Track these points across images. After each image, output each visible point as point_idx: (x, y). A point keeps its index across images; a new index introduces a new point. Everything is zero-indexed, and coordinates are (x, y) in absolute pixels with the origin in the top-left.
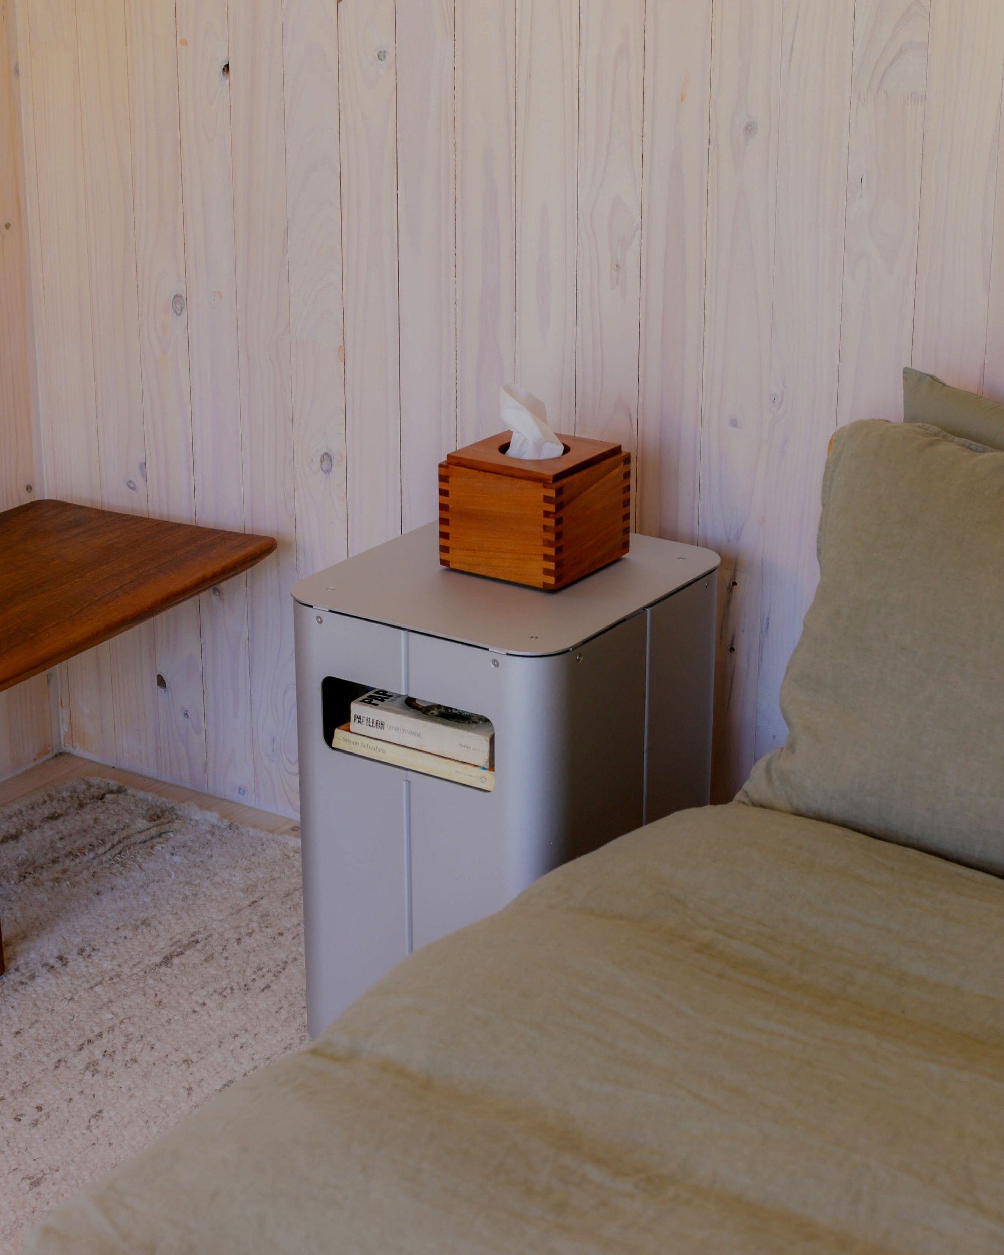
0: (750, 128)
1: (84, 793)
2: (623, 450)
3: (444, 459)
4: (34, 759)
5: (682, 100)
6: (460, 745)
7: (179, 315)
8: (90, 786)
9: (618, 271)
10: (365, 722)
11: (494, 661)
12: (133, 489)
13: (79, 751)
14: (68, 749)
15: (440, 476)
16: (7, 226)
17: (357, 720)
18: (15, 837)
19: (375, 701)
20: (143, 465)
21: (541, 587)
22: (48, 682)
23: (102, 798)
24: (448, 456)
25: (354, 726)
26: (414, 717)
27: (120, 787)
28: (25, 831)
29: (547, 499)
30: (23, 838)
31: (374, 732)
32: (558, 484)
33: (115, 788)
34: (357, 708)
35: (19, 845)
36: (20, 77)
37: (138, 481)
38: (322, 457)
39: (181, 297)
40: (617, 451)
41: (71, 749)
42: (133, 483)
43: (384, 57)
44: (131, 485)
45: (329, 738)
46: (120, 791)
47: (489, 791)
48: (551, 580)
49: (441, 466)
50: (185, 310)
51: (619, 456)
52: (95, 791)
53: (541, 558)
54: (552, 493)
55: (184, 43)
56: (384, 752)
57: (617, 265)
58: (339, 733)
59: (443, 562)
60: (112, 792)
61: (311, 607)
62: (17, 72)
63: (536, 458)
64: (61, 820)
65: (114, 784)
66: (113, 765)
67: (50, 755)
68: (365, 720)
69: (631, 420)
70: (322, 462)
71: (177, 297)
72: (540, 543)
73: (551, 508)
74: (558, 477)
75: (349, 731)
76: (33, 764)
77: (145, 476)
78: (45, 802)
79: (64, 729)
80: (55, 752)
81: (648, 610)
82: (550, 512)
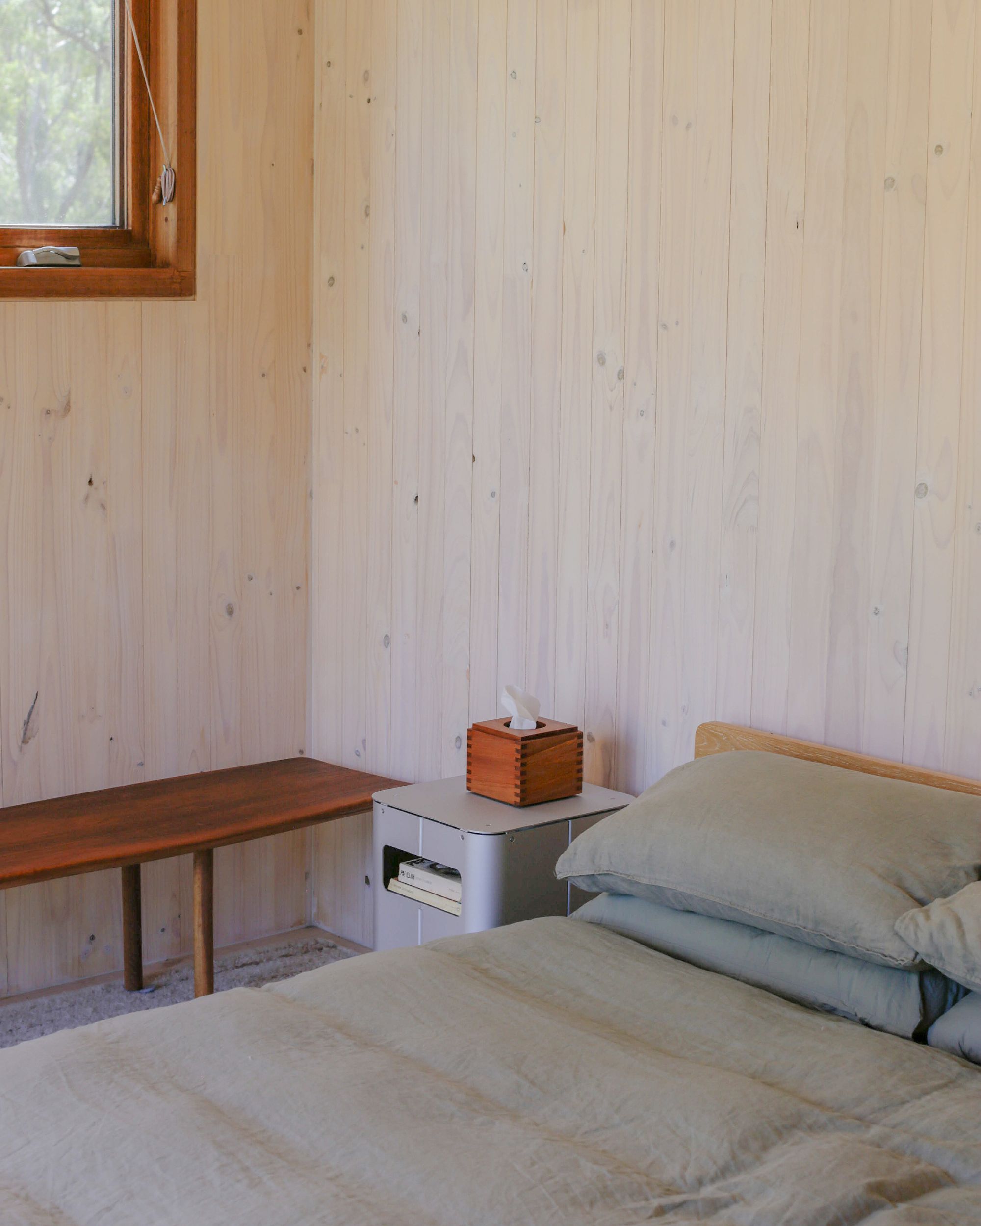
0: (672, 544)
1: (312, 946)
2: (578, 729)
3: (471, 727)
4: (292, 927)
5: (640, 526)
6: (450, 889)
7: (387, 647)
8: (317, 942)
9: (607, 628)
10: (406, 875)
11: (462, 836)
12: (358, 755)
13: (321, 926)
14: (316, 924)
15: (468, 736)
16: (298, 588)
17: (402, 874)
18: (257, 963)
19: (413, 864)
20: (364, 741)
21: (513, 803)
22: (306, 878)
23: (320, 950)
24: (474, 725)
25: (400, 877)
26: (430, 873)
27: (334, 945)
28: (265, 961)
29: (517, 750)
30: (262, 964)
31: (409, 881)
32: (525, 742)
33: (331, 945)
34: (403, 867)
35: (258, 967)
36: (313, 499)
37: (361, 751)
38: (457, 739)
39: (388, 636)
40: (575, 729)
41: (318, 924)
42: (359, 752)
43: (494, 495)
44: (358, 753)
45: (386, 884)
46: (334, 947)
47: (458, 916)
48: (518, 800)
49: (468, 730)
50: (390, 644)
51: (575, 733)
52: (318, 946)
53: (513, 786)
54: (519, 747)
55: (396, 482)
56: (412, 892)
57: (607, 625)
58: (392, 881)
59: (469, 788)
60: (328, 947)
61: (380, 803)
62: (311, 495)
63: (520, 729)
64: (289, 958)
65: (331, 942)
66: (339, 935)
67: (304, 926)
68: (406, 873)
69: (612, 721)
70: (456, 742)
71: (387, 636)
72: (513, 777)
73: (519, 756)
74: (524, 739)
75: (398, 880)
76: (290, 929)
77: (365, 749)
78: (285, 948)
79: (314, 910)
80: (307, 925)
81: (570, 821)
82: (518, 758)
